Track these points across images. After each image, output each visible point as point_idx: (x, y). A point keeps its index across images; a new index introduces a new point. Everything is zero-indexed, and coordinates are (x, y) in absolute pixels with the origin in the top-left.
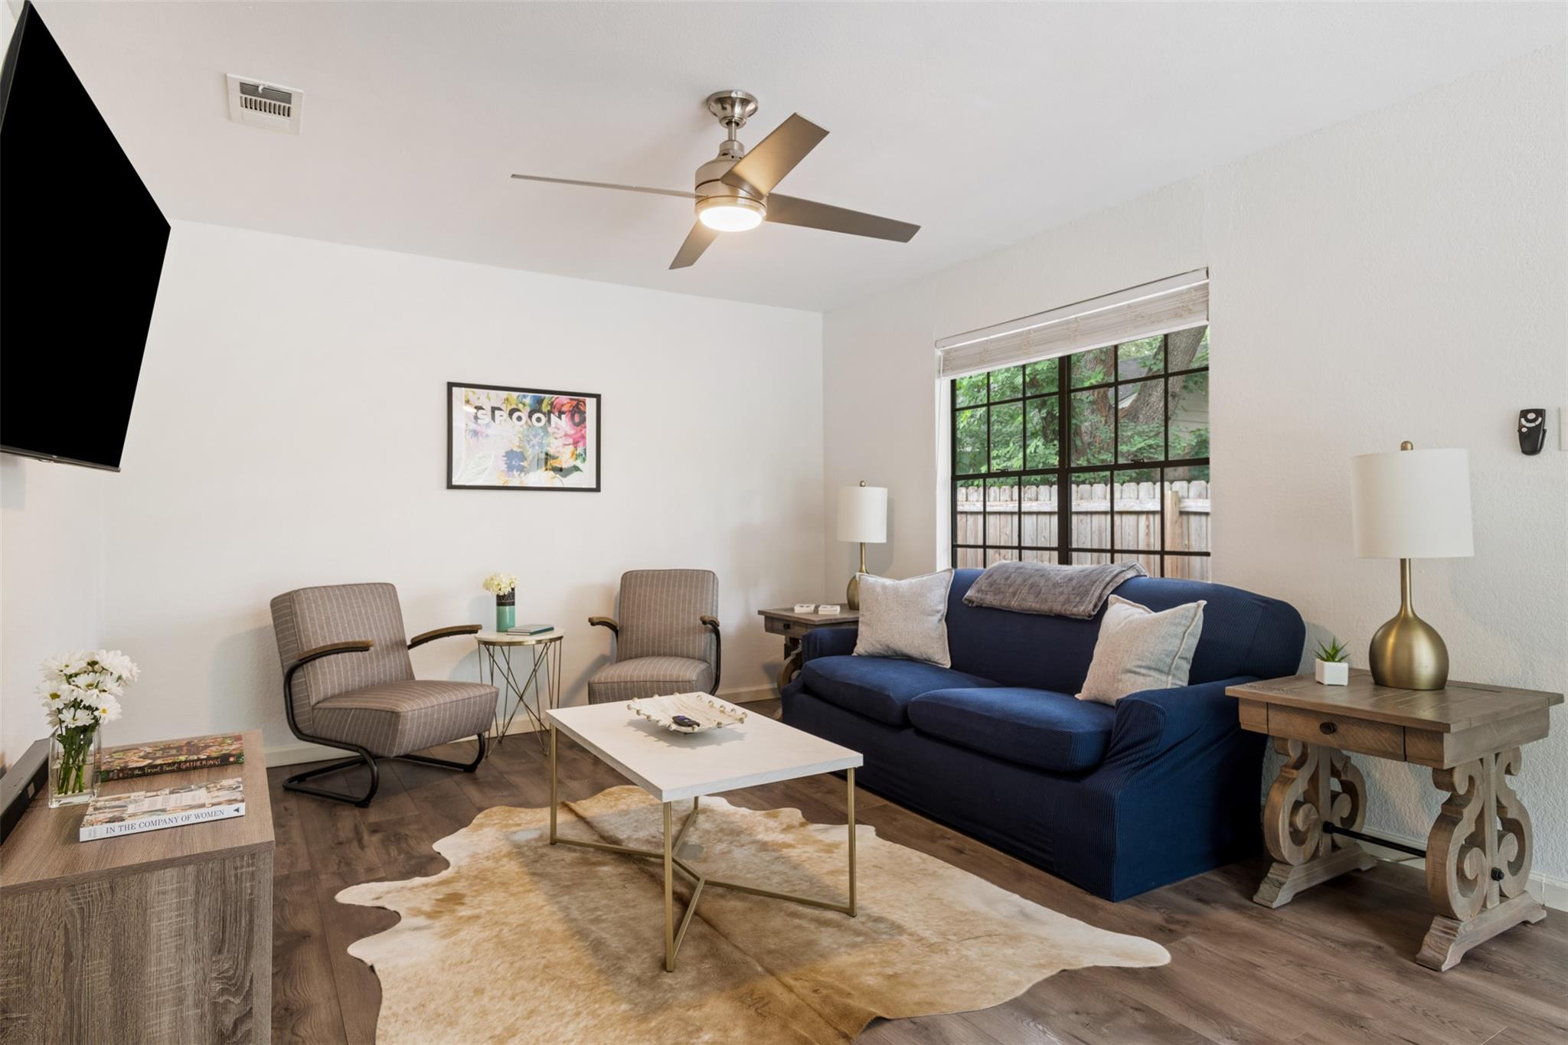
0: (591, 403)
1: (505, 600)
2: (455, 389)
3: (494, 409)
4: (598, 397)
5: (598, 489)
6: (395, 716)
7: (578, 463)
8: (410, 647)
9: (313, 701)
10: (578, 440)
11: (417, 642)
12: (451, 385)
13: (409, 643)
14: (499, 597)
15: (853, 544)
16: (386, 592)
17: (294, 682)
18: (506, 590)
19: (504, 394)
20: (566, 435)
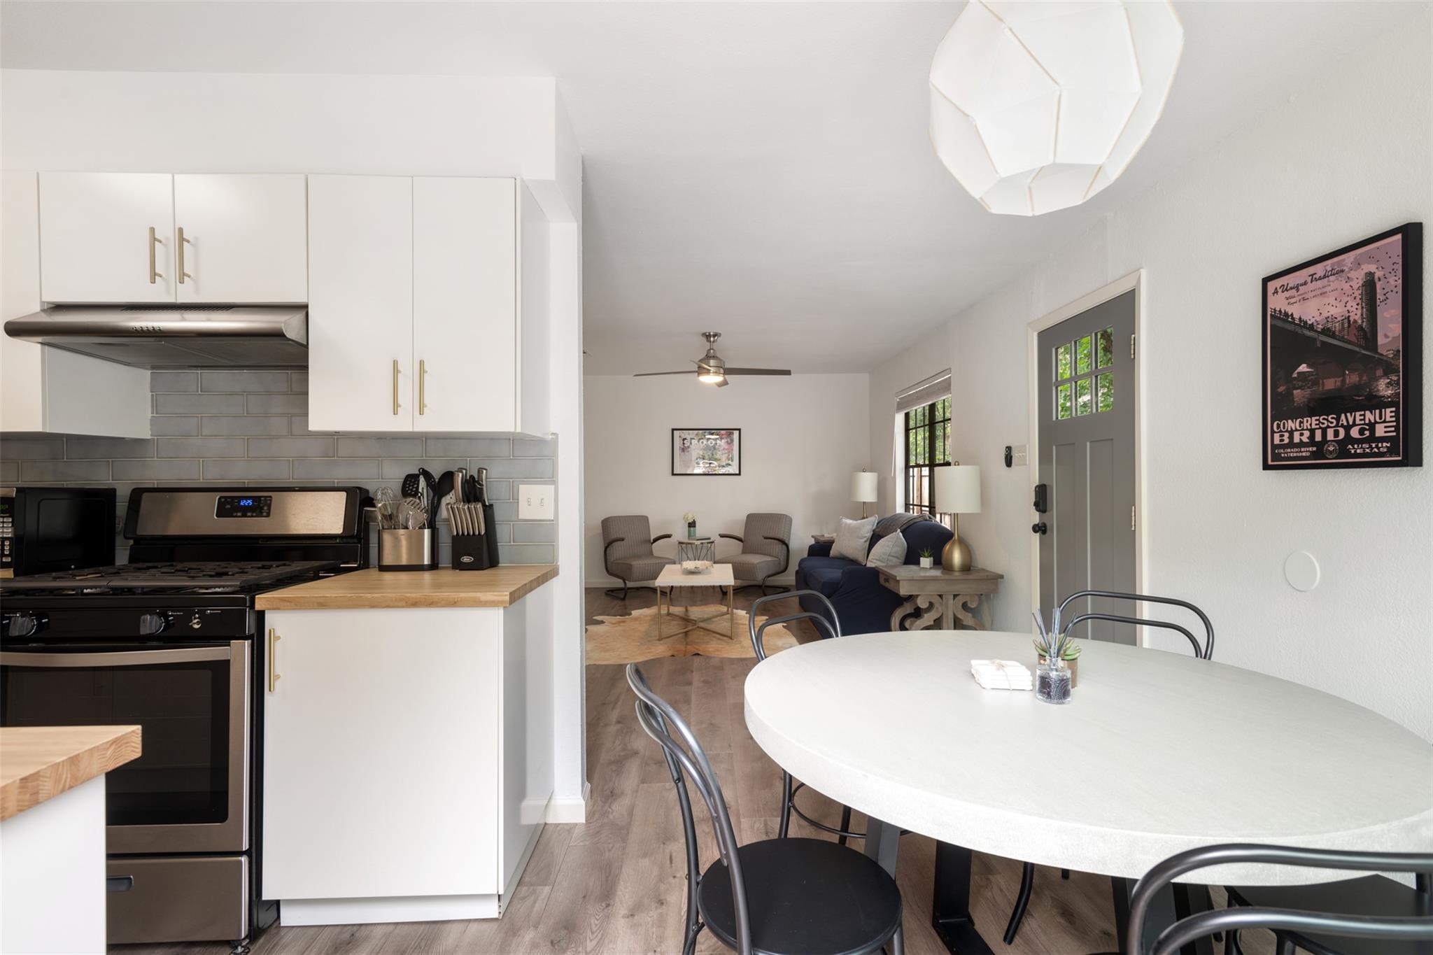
0: (736, 433)
1: (692, 525)
2: (675, 432)
3: (691, 439)
4: (739, 430)
5: (739, 474)
6: (631, 565)
7: (730, 462)
8: (653, 543)
9: (612, 560)
10: (730, 450)
11: (656, 540)
12: (673, 430)
13: (652, 541)
14: (689, 524)
15: (860, 502)
16: (644, 520)
17: (607, 552)
18: (691, 521)
19: (696, 432)
20: (724, 449)
